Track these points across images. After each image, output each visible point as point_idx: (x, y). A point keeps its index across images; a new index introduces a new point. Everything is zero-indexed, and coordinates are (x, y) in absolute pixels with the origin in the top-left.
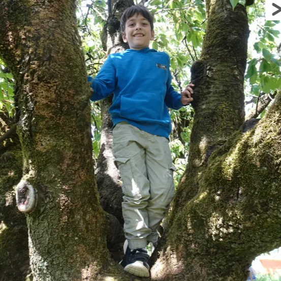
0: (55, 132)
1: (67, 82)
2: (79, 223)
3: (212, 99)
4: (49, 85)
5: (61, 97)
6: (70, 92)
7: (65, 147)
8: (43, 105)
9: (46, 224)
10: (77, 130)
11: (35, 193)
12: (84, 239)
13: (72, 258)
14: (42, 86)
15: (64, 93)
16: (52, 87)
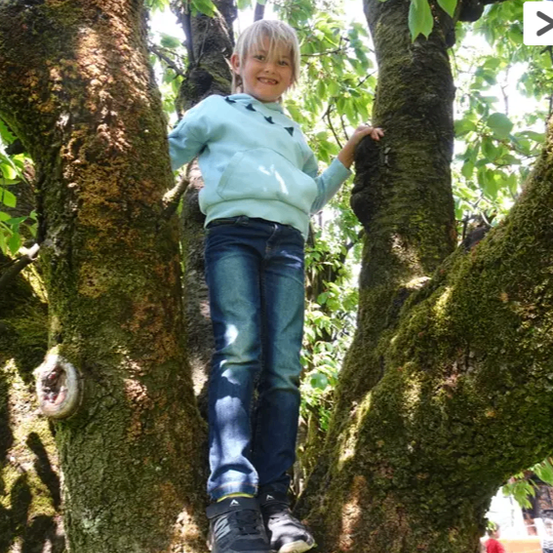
0: (117, 259)
3: (398, 205)
4: (107, 168)
5: (128, 192)
6: (146, 183)
7: (136, 288)
8: (95, 206)
9: (99, 441)
10: (158, 256)
11: (78, 378)
12: (172, 470)
14: (94, 171)
15: (133, 185)
16: (112, 172)
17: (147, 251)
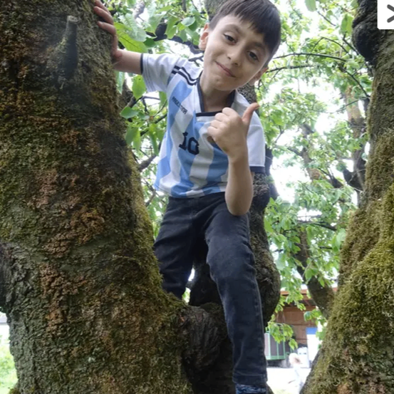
5: (9, 49)
7: (37, 159)
10: (64, 121)
12: (109, 361)
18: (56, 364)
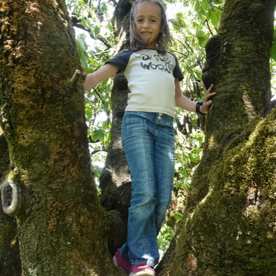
0: (38, 123)
1: (48, 64)
2: (71, 226)
3: (230, 80)
4: (27, 68)
5: (42, 82)
6: (54, 75)
7: (51, 140)
8: (21, 91)
9: (33, 227)
10: (65, 120)
11: (18, 193)
12: (77, 244)
13: (64, 265)
14: (19, 70)
15: (45, 77)
16: (30, 70)
17: (57, 117)
18: (50, 246)
